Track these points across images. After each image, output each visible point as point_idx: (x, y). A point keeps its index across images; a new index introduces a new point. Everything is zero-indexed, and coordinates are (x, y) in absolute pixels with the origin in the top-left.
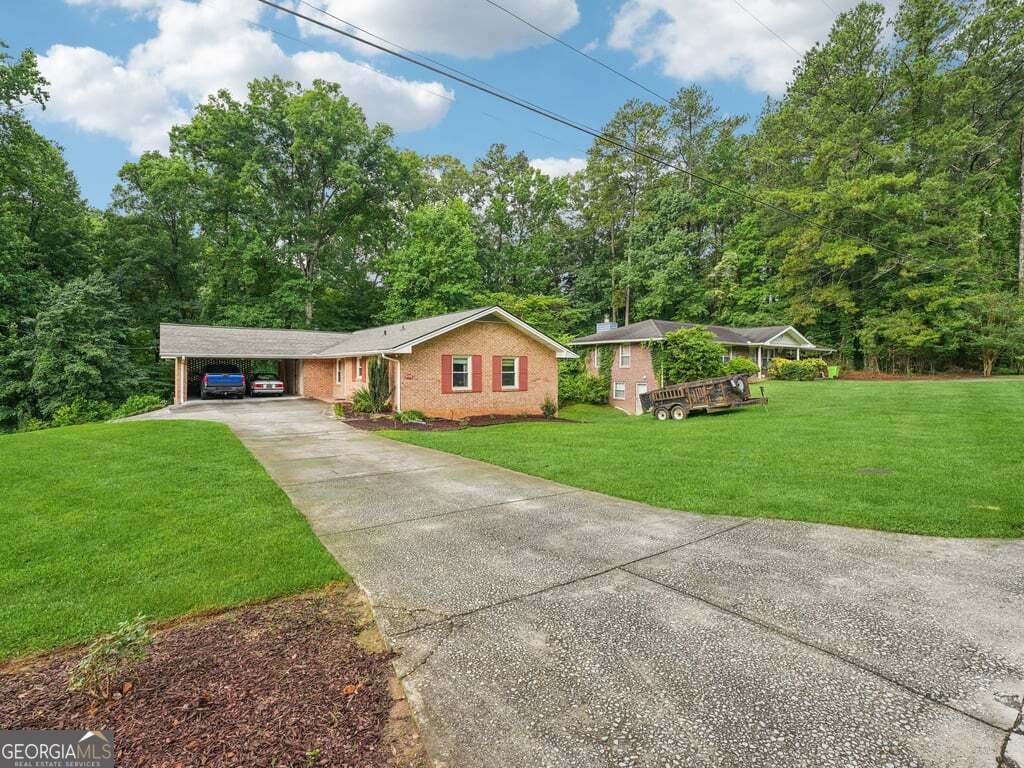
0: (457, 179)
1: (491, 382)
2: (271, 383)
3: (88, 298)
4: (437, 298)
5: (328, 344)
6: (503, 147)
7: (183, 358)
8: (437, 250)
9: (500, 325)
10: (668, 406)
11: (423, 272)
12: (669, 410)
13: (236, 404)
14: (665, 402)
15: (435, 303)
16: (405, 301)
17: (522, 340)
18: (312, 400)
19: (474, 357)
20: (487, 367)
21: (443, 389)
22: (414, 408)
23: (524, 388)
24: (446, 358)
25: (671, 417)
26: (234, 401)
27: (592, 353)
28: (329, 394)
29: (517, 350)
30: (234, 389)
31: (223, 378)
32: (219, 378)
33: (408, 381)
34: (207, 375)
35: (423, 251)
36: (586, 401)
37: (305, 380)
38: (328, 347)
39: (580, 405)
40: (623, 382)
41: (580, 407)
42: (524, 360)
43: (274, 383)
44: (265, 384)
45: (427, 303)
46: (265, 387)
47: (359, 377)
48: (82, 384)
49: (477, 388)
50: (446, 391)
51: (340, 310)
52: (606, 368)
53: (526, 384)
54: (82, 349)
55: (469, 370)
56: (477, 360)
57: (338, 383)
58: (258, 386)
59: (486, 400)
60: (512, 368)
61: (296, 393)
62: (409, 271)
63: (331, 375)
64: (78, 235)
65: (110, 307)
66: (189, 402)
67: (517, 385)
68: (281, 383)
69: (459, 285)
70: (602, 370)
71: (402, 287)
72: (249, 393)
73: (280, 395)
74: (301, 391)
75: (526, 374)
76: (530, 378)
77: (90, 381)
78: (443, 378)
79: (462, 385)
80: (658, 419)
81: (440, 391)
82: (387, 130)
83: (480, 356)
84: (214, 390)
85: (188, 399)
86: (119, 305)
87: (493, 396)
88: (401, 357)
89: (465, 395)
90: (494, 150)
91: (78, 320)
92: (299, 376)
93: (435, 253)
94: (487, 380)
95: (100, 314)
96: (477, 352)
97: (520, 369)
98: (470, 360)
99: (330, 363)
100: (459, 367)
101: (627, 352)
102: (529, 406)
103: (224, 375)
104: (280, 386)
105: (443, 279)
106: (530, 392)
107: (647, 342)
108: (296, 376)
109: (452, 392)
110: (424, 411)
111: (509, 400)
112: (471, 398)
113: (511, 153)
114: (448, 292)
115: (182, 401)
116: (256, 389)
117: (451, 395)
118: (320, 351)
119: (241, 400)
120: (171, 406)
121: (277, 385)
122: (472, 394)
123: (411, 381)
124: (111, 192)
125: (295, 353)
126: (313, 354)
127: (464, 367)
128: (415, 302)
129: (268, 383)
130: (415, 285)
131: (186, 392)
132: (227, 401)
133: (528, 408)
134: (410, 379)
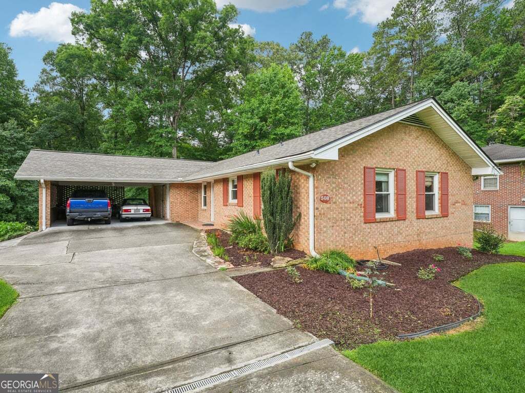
0: (279, 56)
1: (415, 206)
2: (139, 207)
5: (192, 170)
6: (310, 34)
8: (275, 99)
13: (101, 230)
16: (247, 142)
17: (443, 151)
18: (178, 225)
19: (398, 171)
20: (411, 186)
21: (365, 217)
22: (332, 247)
23: (445, 214)
24: (368, 173)
26: (100, 227)
28: (195, 218)
29: (439, 164)
30: (99, 214)
31: (87, 202)
32: (83, 203)
33: (324, 205)
34: (70, 200)
35: (261, 103)
37: (173, 204)
38: (193, 173)
40: (487, 205)
42: (445, 179)
43: (141, 208)
44: (132, 208)
46: (133, 212)
47: (231, 201)
49: (401, 216)
50: (369, 219)
51: (197, 154)
53: (447, 208)
55: (391, 190)
56: (400, 174)
57: (203, 207)
58: (126, 211)
59: (410, 231)
60: (432, 188)
61: (163, 217)
62: (251, 118)
63: (197, 200)
67: (437, 210)
68: (149, 208)
69: (291, 128)
71: (246, 131)
72: (116, 216)
73: (148, 219)
74: (168, 216)
75: (447, 195)
76: (451, 200)
78: (365, 200)
79: (385, 211)
81: (362, 219)
83: (404, 170)
85: (51, 226)
87: (416, 223)
89: (389, 225)
90: (303, 37)
92: (166, 199)
93: (271, 103)
94: (411, 204)
96: (400, 165)
97: (441, 189)
98: (392, 176)
99: (195, 187)
100: (379, 185)
102: (449, 237)
104: (147, 210)
106: (451, 218)
108: (163, 200)
109: (375, 221)
112: (396, 228)
113: (316, 38)
114: (282, 134)
115: (44, 227)
116: (123, 213)
117: (374, 225)
118: (186, 176)
119: (109, 226)
120: (33, 234)
121: (144, 209)
122: (397, 223)
123: (328, 205)
124: (40, 74)
125: (161, 178)
126: (179, 179)
127: (383, 185)
128: (257, 143)
129: (135, 208)
130: (256, 129)
131: (49, 218)
132: (92, 227)
133: (448, 240)
134: (326, 202)
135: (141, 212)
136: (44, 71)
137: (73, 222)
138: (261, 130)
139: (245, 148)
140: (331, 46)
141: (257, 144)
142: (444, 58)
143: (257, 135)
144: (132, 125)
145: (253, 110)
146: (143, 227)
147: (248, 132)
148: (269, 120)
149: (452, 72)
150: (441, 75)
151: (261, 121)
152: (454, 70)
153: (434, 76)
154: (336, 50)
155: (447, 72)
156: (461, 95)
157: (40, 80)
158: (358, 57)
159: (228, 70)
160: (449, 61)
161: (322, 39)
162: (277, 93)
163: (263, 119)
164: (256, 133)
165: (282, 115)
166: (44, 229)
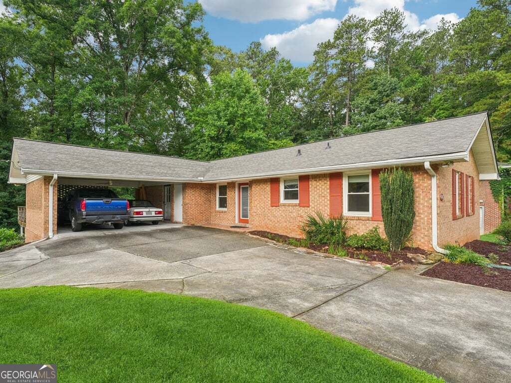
2: (150, 210)
4: (241, 143)
7: (55, 177)
15: (239, 146)
20: (465, 187)
21: (453, 214)
23: (474, 212)
24: (454, 174)
26: (115, 232)
28: (208, 221)
31: (105, 204)
33: (441, 204)
34: (86, 201)
42: (473, 181)
43: (153, 210)
44: (145, 211)
45: (233, 146)
46: (145, 214)
47: (284, 201)
53: (474, 207)
56: (462, 179)
57: (219, 209)
58: (138, 213)
59: (465, 226)
63: (210, 201)
66: (59, 236)
68: (160, 210)
71: (213, 133)
74: (179, 218)
75: (474, 196)
78: (453, 200)
81: (452, 217)
83: (463, 174)
84: (94, 220)
85: (58, 232)
87: (466, 221)
92: (172, 200)
93: (238, 106)
99: (208, 188)
103: (105, 200)
104: (160, 213)
105: (246, 127)
106: (475, 216)
112: (461, 225)
115: (50, 234)
116: (135, 216)
119: (125, 231)
121: (156, 212)
126: (199, 178)
128: (223, 145)
130: (223, 131)
131: (56, 223)
132: (107, 233)
134: (442, 200)
135: (153, 214)
138: (229, 132)
139: (211, 150)
140: (279, 58)
141: (224, 147)
142: (377, 80)
143: (224, 137)
145: (219, 112)
147: (215, 134)
148: (237, 123)
149: (384, 93)
150: (374, 95)
151: (229, 124)
152: (386, 91)
153: (370, 95)
154: (285, 63)
155: (380, 92)
156: (392, 114)
158: (304, 71)
159: (184, 70)
160: (382, 84)
161: (270, 50)
162: (244, 97)
163: (231, 122)
164: (224, 136)
165: (250, 119)
166: (50, 237)
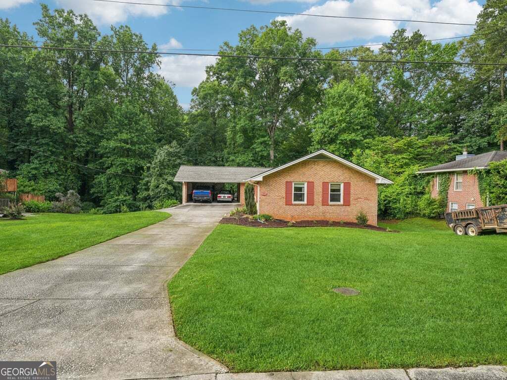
1: (321, 199)
2: (225, 195)
3: (169, 154)
7: (186, 182)
9: (329, 162)
10: (464, 224)
11: (331, 127)
12: (466, 227)
13: (207, 205)
14: (463, 220)
15: (338, 146)
17: (346, 171)
19: (308, 182)
20: (318, 189)
21: (286, 202)
22: (267, 213)
23: (347, 203)
24: (288, 184)
25: (466, 234)
27: (435, 180)
29: (342, 178)
30: (205, 198)
32: (199, 192)
33: (264, 197)
34: (194, 191)
36: (424, 215)
39: (419, 218)
40: (456, 202)
41: (418, 220)
42: (347, 186)
43: (227, 196)
46: (222, 197)
48: (166, 193)
50: (288, 203)
52: (445, 191)
53: (349, 201)
54: (166, 177)
55: (305, 191)
56: (311, 185)
58: (219, 197)
59: (317, 211)
60: (339, 190)
61: (238, 201)
64: (178, 125)
65: (180, 158)
66: (188, 204)
67: (342, 202)
70: (441, 192)
72: (214, 199)
73: (230, 202)
75: (349, 194)
76: (353, 197)
77: (169, 192)
78: (286, 196)
79: (301, 200)
80: (456, 233)
81: (284, 203)
82: (312, 42)
83: (313, 182)
84: (197, 198)
85: (187, 202)
86: (183, 156)
87: (322, 208)
88: (258, 183)
89: (301, 207)
91: (165, 164)
94: (318, 198)
95: (174, 161)
96: (311, 180)
97: (345, 191)
98: (306, 185)
100: (300, 189)
101: (460, 179)
102: (351, 216)
104: (230, 197)
105: (343, 131)
106: (352, 206)
107: (472, 170)
109: (292, 205)
110: (273, 215)
111: (335, 211)
112: (306, 209)
114: (346, 139)
115: (184, 202)
117: (291, 206)
118: (246, 179)
119: (210, 204)
120: (180, 205)
122: (307, 206)
123: (266, 197)
124: (190, 102)
125: (235, 180)
127: (303, 189)
129: (223, 195)
131: (186, 199)
132: (203, 204)
133: (350, 218)
134: (265, 196)
135: (226, 198)
136: (192, 100)
137: (196, 201)
144: (241, 137)
146: (225, 205)
157: (190, 107)
166: (184, 204)
